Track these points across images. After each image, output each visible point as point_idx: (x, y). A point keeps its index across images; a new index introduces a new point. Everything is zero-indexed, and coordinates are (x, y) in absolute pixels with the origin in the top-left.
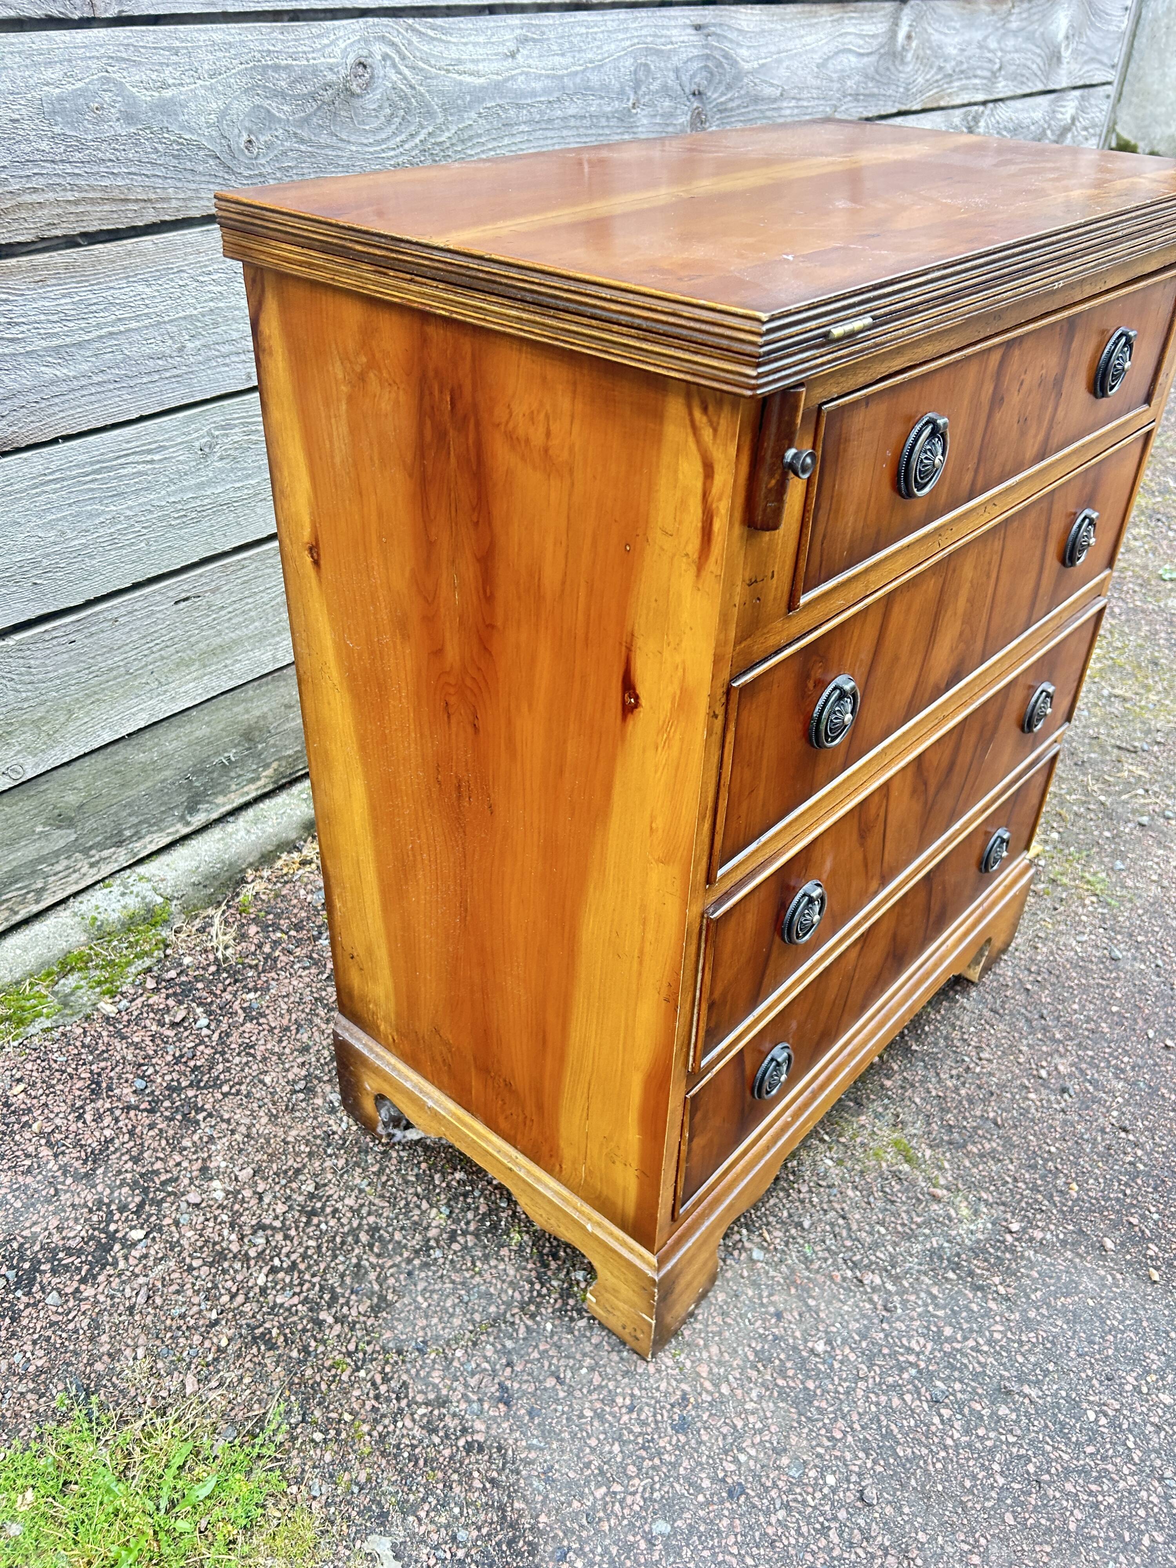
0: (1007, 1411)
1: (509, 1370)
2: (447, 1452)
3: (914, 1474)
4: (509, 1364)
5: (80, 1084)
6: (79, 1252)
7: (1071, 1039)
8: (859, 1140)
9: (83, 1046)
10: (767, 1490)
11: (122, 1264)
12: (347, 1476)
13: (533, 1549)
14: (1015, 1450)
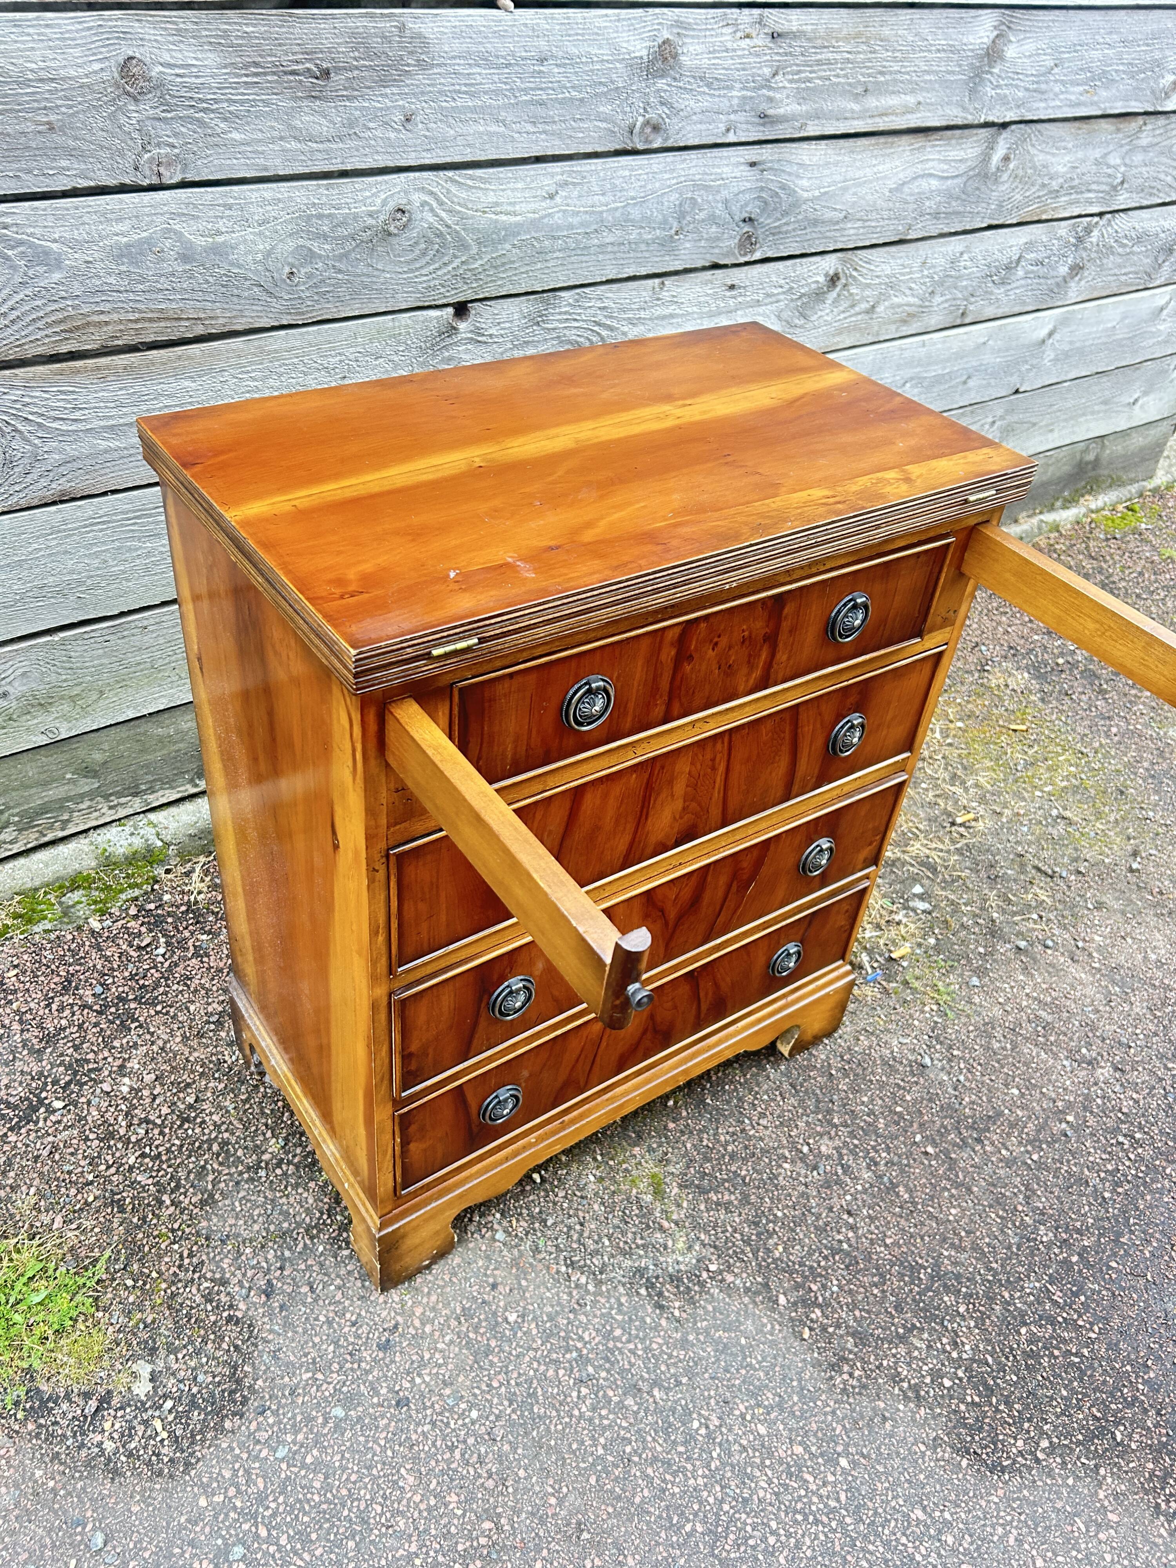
0: (632, 1403)
1: (279, 1272)
2: (213, 1318)
3: (538, 1428)
4: (282, 1268)
5: (56, 980)
6: (15, 1107)
7: (847, 1126)
8: (624, 1166)
9: (69, 950)
10: (425, 1409)
11: (41, 1124)
12: (139, 1316)
13: (245, 1401)
14: (622, 1433)
